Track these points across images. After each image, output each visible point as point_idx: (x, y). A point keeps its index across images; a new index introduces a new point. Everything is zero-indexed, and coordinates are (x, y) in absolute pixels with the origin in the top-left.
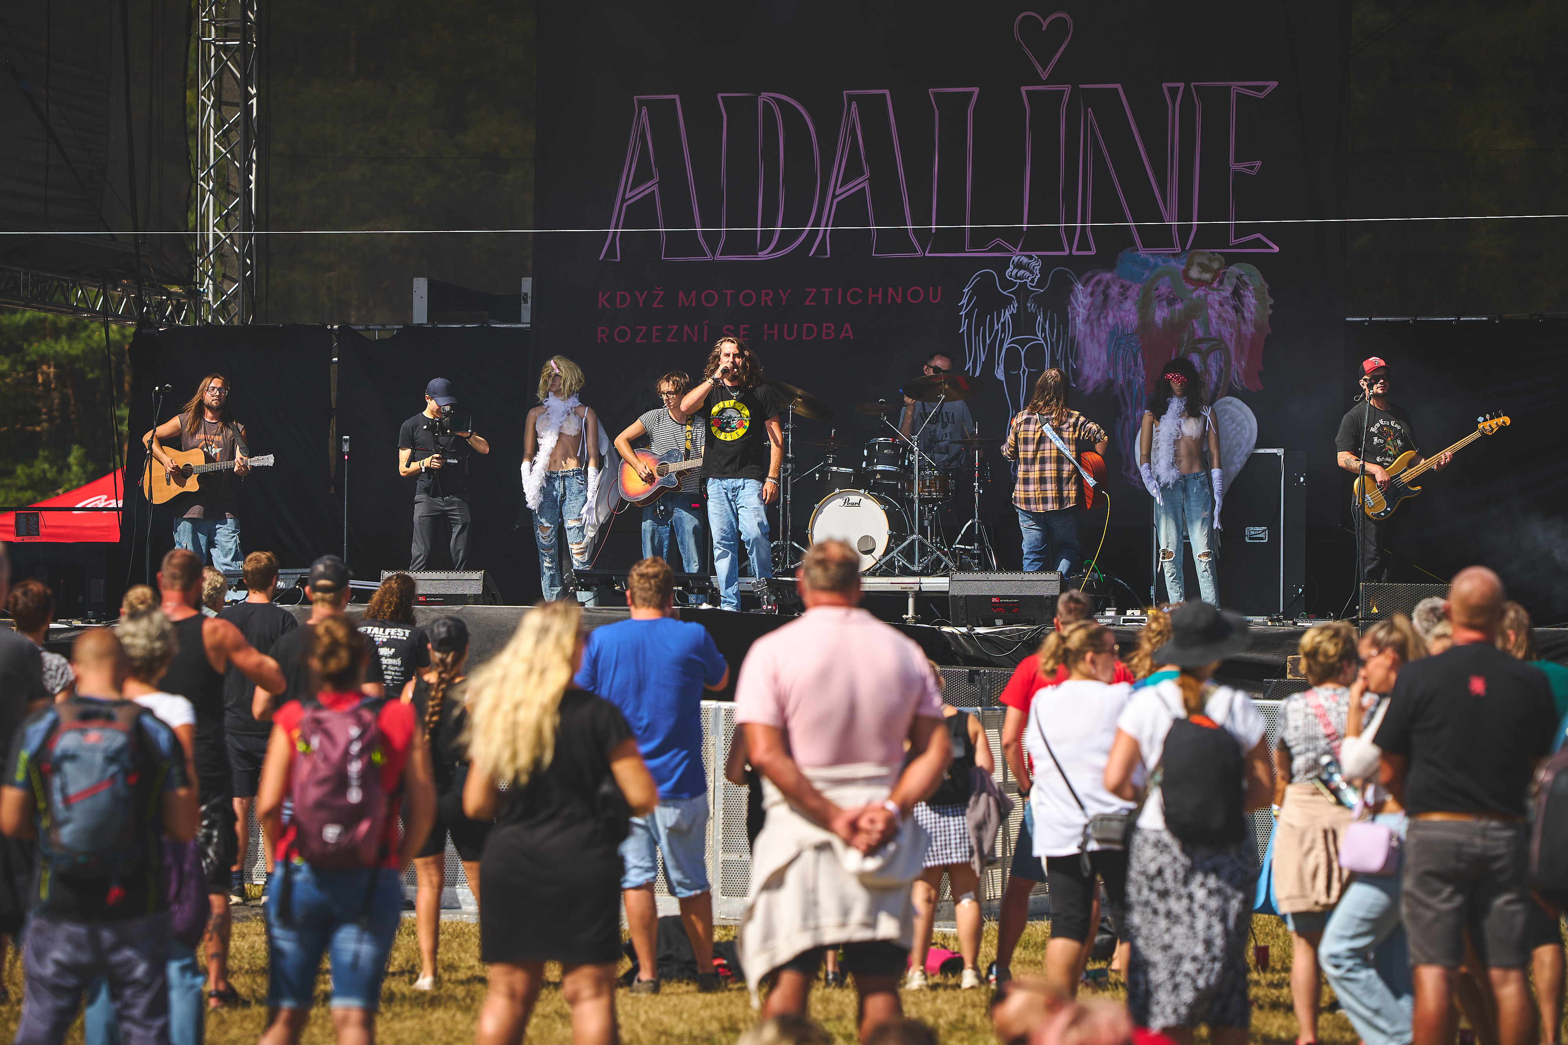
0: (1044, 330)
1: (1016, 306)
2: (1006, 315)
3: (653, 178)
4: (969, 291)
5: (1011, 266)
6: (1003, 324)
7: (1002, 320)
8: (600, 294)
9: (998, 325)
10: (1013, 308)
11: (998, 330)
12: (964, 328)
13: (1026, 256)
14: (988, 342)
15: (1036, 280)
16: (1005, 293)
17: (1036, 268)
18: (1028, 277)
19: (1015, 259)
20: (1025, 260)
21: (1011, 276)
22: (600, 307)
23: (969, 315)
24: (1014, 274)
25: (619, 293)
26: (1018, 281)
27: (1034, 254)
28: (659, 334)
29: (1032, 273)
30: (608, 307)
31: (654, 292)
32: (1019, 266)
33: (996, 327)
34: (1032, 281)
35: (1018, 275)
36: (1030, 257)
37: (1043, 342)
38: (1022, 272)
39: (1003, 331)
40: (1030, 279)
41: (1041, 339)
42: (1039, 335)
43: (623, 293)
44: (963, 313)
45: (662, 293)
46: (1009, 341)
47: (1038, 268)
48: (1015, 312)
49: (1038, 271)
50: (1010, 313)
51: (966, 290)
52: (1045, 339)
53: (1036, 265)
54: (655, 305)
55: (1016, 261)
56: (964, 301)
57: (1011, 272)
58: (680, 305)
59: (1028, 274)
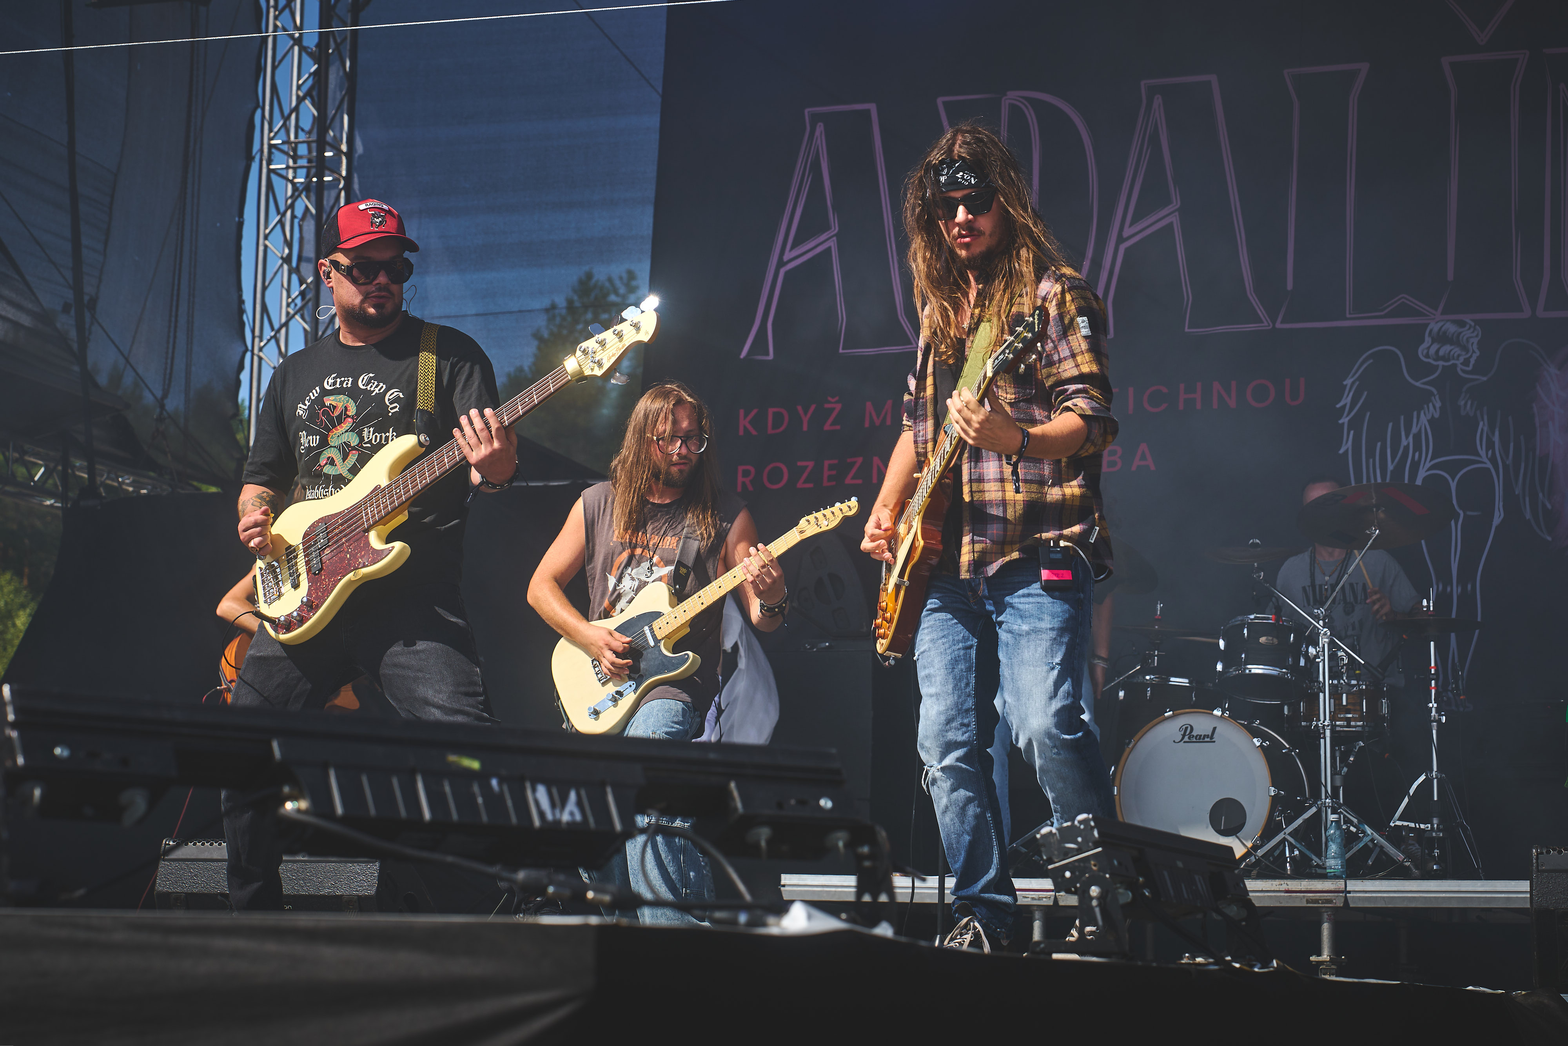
0: (1490, 445)
1: (1438, 405)
2: (1422, 421)
3: (827, 228)
4: (1353, 383)
5: (1428, 340)
6: (1417, 437)
7: (1415, 430)
8: (742, 412)
9: (1407, 437)
10: (1434, 409)
11: (1407, 448)
12: (1347, 446)
13: (1455, 322)
14: (1390, 467)
15: (1472, 361)
16: (1418, 384)
17: (1472, 340)
18: (1459, 356)
19: (1434, 327)
20: (1452, 328)
21: (1427, 356)
22: (741, 433)
23: (1355, 424)
24: (1432, 351)
25: (771, 411)
26: (1441, 363)
27: (1468, 318)
28: (834, 473)
29: (1465, 349)
30: (754, 433)
31: (827, 406)
32: (1442, 338)
33: (1404, 442)
34: (1466, 362)
35: (1441, 353)
36: (1461, 324)
37: (1489, 465)
38: (1447, 348)
39: (1417, 447)
40: (1462, 359)
41: (1486, 460)
42: (1483, 453)
43: (775, 410)
44: (1345, 420)
45: (838, 407)
46: (1428, 465)
47: (1475, 341)
48: (1437, 415)
49: (1475, 347)
50: (1429, 417)
51: (1348, 382)
52: (1493, 460)
53: (1472, 337)
54: (827, 427)
55: (1436, 329)
56: (1346, 400)
57: (1426, 349)
58: (867, 425)
59: (1457, 351)
